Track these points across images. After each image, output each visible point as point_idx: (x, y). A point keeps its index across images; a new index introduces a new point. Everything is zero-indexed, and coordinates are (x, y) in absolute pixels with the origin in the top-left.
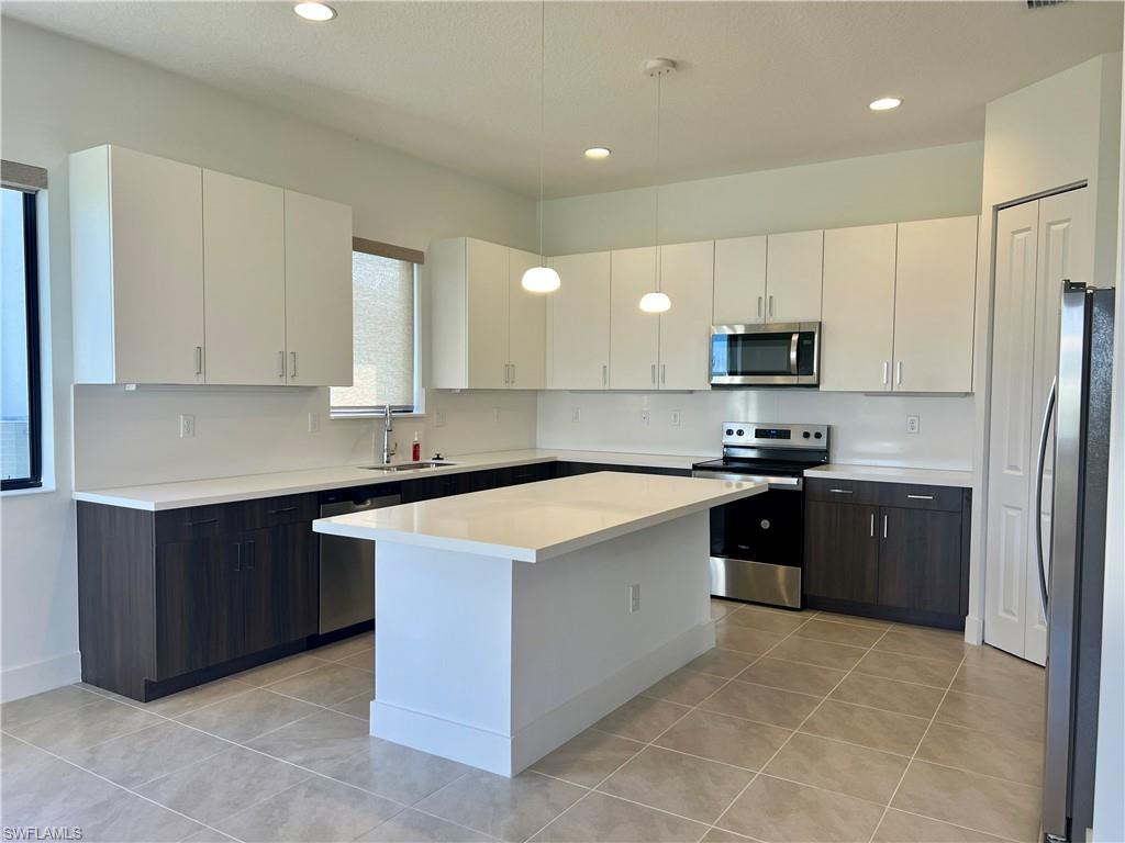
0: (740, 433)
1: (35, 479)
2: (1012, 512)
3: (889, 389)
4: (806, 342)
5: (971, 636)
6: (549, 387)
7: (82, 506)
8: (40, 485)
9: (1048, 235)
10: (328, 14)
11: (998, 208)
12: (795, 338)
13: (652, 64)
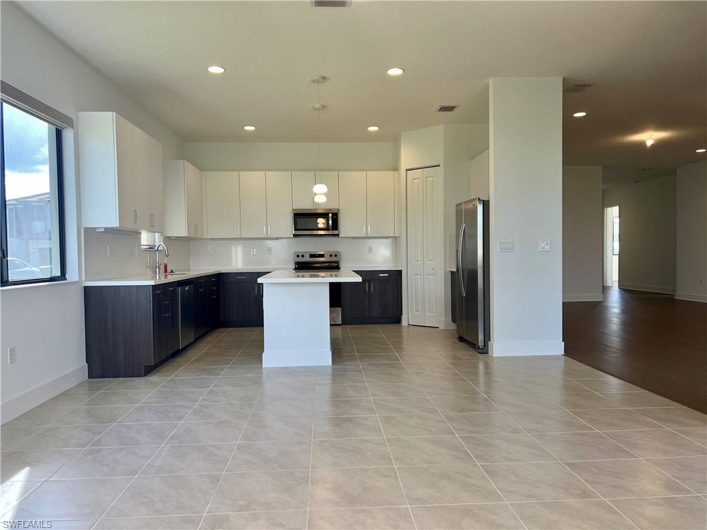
0: (303, 256)
1: (63, 276)
2: (417, 276)
3: (366, 236)
4: (335, 217)
5: (404, 323)
6: (205, 237)
7: (86, 288)
8: (66, 279)
9: (426, 182)
10: (223, 70)
11: (407, 170)
12: (330, 215)
13: (317, 106)
